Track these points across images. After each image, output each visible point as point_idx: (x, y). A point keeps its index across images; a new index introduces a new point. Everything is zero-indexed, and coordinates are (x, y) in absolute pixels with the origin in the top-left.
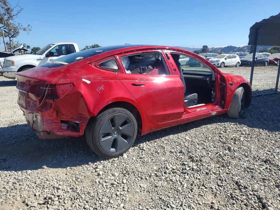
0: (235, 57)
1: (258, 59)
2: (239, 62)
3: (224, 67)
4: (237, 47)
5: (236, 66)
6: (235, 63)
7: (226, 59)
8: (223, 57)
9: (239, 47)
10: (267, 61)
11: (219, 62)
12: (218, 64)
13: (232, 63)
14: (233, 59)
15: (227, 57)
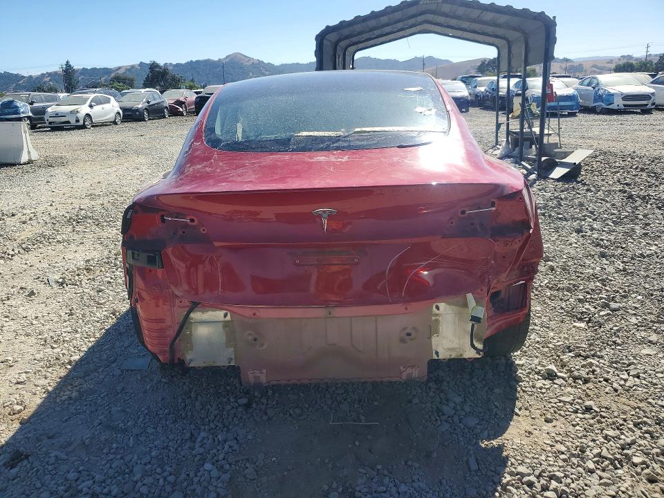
0: (108, 101)
1: (151, 104)
2: (119, 113)
3: (93, 126)
4: (23, 77)
5: (115, 123)
6: (111, 116)
7: (91, 106)
8: (84, 102)
9: (31, 77)
10: (166, 107)
11: (78, 115)
12: (78, 121)
13: (106, 115)
14: (106, 106)
15: (92, 101)
